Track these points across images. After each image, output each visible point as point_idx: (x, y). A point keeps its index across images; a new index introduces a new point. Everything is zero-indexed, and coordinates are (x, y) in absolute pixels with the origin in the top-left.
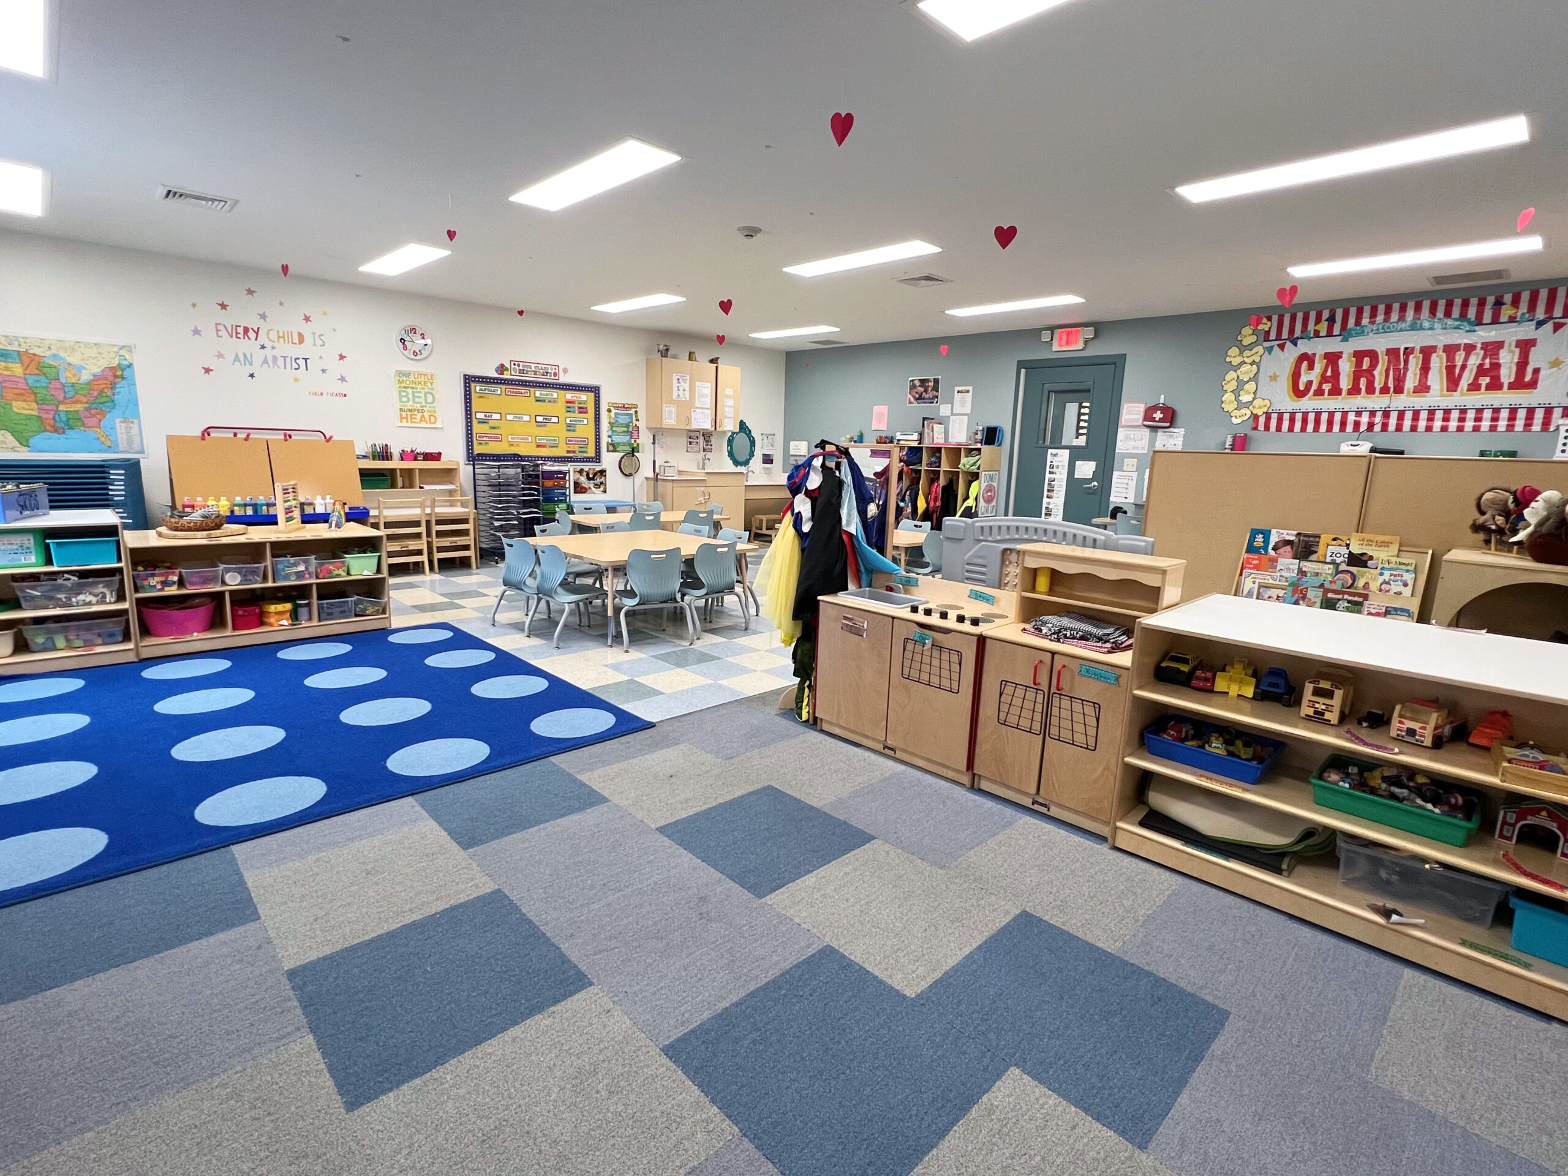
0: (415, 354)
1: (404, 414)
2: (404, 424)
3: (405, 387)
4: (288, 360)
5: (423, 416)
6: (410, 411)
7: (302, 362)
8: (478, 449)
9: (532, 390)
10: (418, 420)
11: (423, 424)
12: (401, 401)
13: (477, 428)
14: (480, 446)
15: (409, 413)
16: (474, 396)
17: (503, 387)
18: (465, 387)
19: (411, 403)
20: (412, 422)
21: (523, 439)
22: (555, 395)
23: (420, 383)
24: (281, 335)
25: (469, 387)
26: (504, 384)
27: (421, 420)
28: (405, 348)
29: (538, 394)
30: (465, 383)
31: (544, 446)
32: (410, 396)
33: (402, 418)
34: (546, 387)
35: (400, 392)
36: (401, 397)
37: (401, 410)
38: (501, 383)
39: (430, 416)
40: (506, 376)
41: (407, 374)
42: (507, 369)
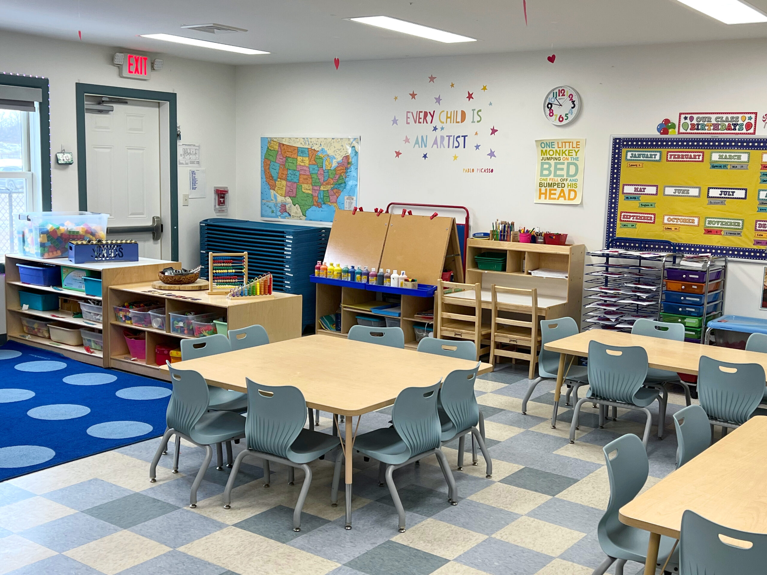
0: (561, 119)
1: (543, 189)
2: (543, 200)
3: (548, 159)
4: (452, 138)
5: (562, 191)
6: (550, 185)
7: (461, 140)
8: (621, 232)
9: (707, 152)
10: (556, 196)
11: (561, 201)
12: (542, 175)
13: (623, 205)
14: (625, 229)
15: (548, 188)
16: (624, 164)
17: (664, 151)
18: (614, 153)
19: (552, 176)
20: (550, 198)
21: (684, 221)
22: (744, 157)
23: (564, 153)
24: (449, 116)
25: (619, 154)
26: (667, 146)
27: (560, 196)
28: (551, 114)
29: (715, 157)
30: (614, 148)
31: (717, 232)
32: (552, 169)
33: (541, 194)
34: (730, 146)
35: (542, 164)
36: (542, 169)
37: (541, 185)
38: (662, 146)
39: (570, 191)
40: (673, 134)
41: (550, 144)
42: (673, 126)
